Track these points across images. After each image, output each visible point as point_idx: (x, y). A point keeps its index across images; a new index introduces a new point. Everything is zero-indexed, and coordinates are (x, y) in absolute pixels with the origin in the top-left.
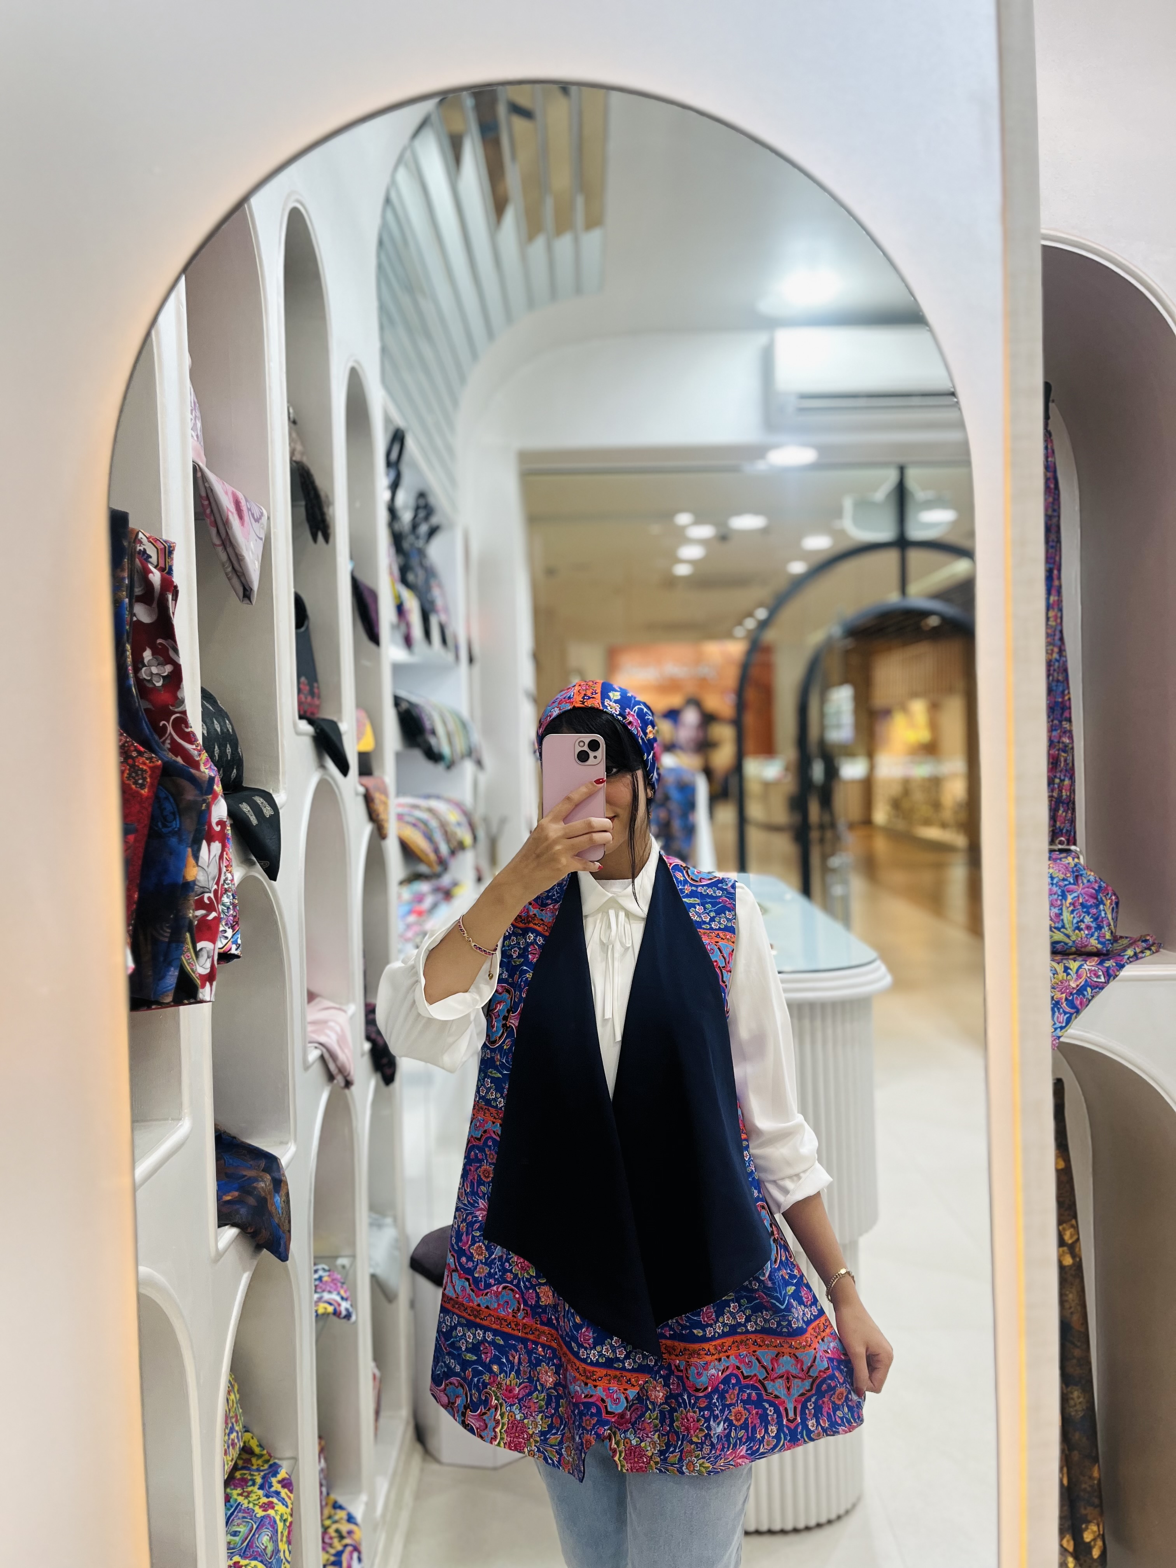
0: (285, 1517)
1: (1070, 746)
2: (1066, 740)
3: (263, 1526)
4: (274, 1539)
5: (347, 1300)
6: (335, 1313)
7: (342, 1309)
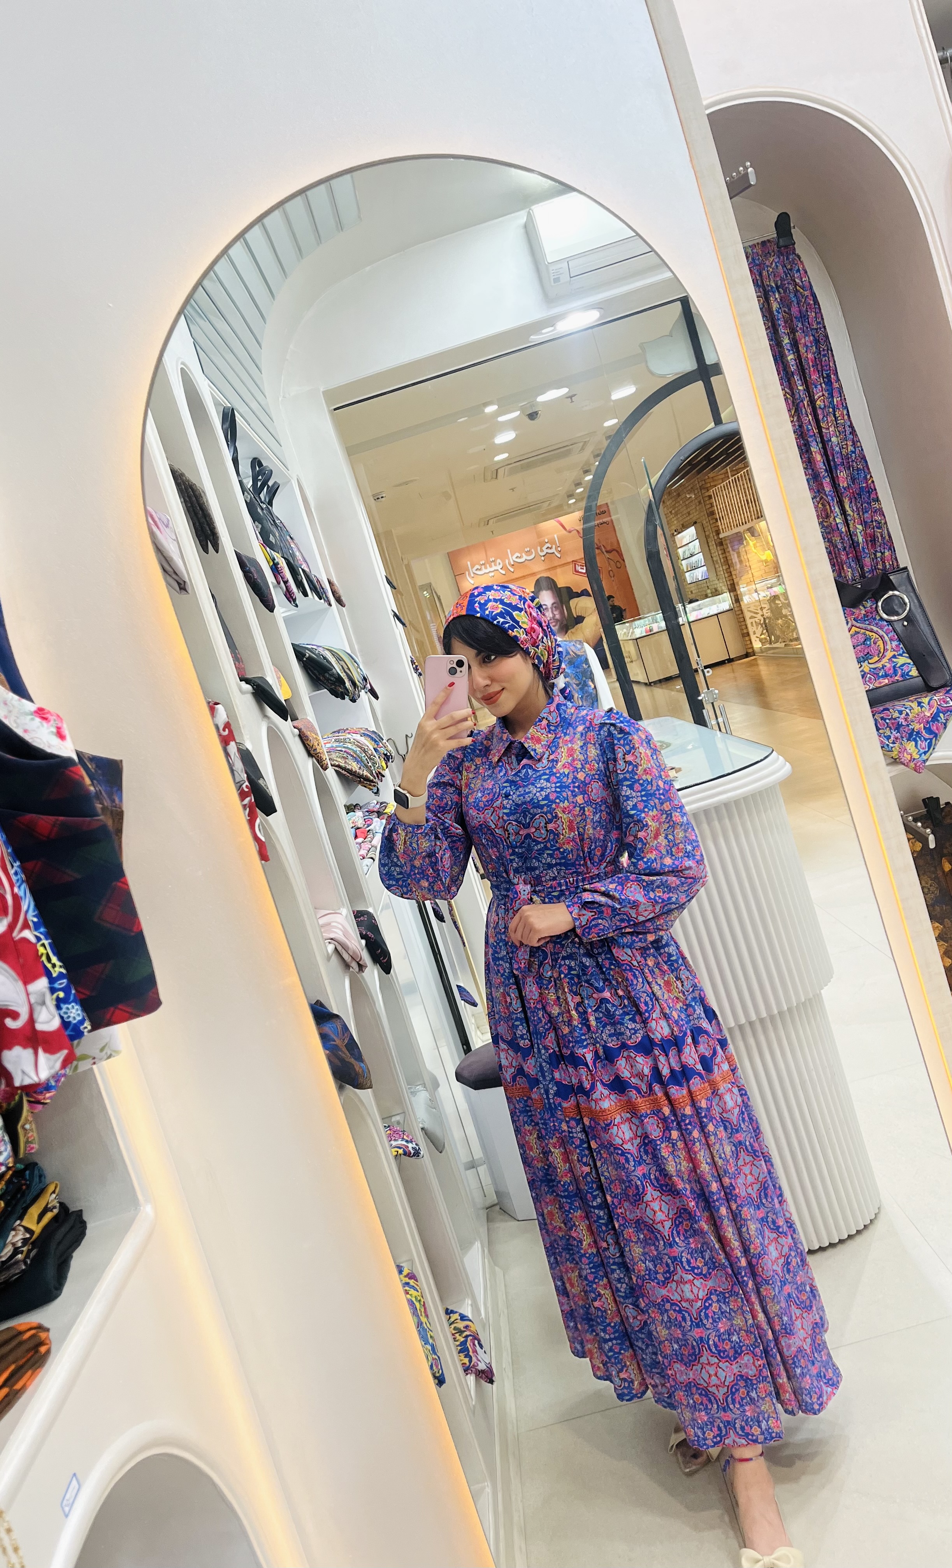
1: (883, 522)
2: (878, 518)
5: (411, 1142)
6: (405, 1154)
7: (410, 1149)
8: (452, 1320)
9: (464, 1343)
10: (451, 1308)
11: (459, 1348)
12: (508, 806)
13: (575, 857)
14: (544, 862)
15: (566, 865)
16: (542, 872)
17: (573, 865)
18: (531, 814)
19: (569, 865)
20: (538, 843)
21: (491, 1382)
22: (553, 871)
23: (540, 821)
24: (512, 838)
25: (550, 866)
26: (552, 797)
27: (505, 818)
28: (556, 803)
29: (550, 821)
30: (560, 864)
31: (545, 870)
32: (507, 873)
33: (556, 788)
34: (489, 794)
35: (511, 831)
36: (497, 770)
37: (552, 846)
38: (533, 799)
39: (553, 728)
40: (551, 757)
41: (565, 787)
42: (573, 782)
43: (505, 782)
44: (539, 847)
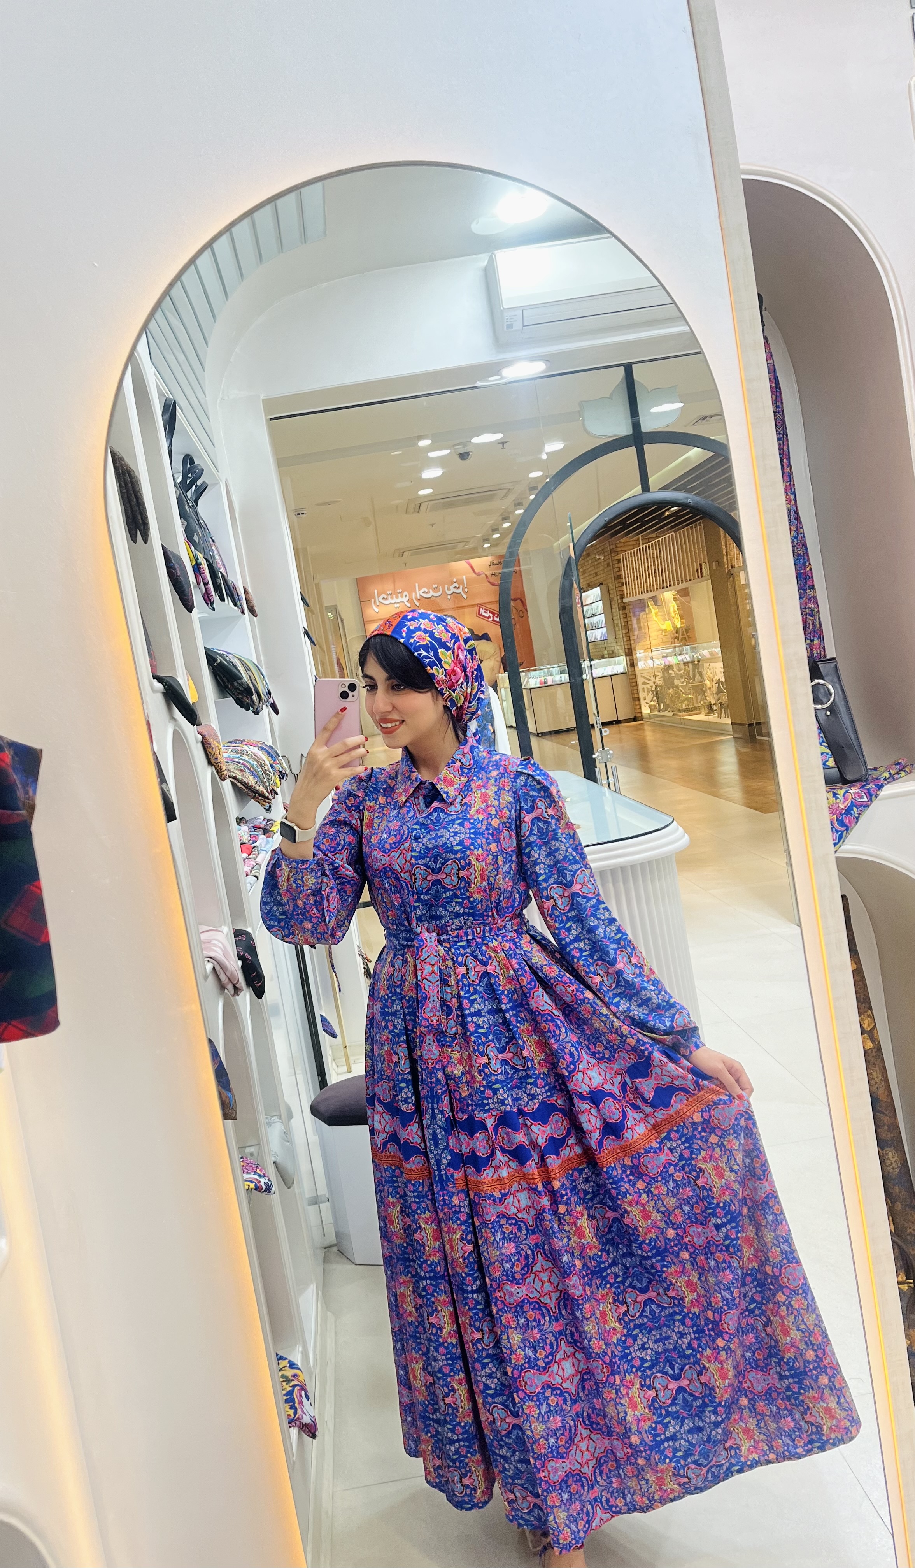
5: (264, 1176)
6: (256, 1189)
7: (262, 1184)
8: (281, 1366)
9: (290, 1393)
10: (280, 1354)
11: (285, 1398)
12: (418, 850)
13: (483, 907)
14: (451, 910)
15: (473, 915)
16: (448, 922)
17: (481, 915)
18: (443, 859)
19: (478, 916)
20: (447, 890)
21: (314, 1436)
22: (460, 921)
23: (452, 867)
24: (419, 883)
25: (457, 915)
26: (467, 843)
27: (414, 861)
28: (470, 849)
29: (463, 868)
30: (468, 914)
31: (452, 919)
32: (409, 921)
33: (470, 833)
34: (395, 836)
35: (418, 876)
36: (404, 810)
37: (462, 894)
38: (446, 843)
39: (466, 771)
40: (464, 801)
41: (480, 834)
42: (487, 829)
43: (415, 824)
44: (448, 894)
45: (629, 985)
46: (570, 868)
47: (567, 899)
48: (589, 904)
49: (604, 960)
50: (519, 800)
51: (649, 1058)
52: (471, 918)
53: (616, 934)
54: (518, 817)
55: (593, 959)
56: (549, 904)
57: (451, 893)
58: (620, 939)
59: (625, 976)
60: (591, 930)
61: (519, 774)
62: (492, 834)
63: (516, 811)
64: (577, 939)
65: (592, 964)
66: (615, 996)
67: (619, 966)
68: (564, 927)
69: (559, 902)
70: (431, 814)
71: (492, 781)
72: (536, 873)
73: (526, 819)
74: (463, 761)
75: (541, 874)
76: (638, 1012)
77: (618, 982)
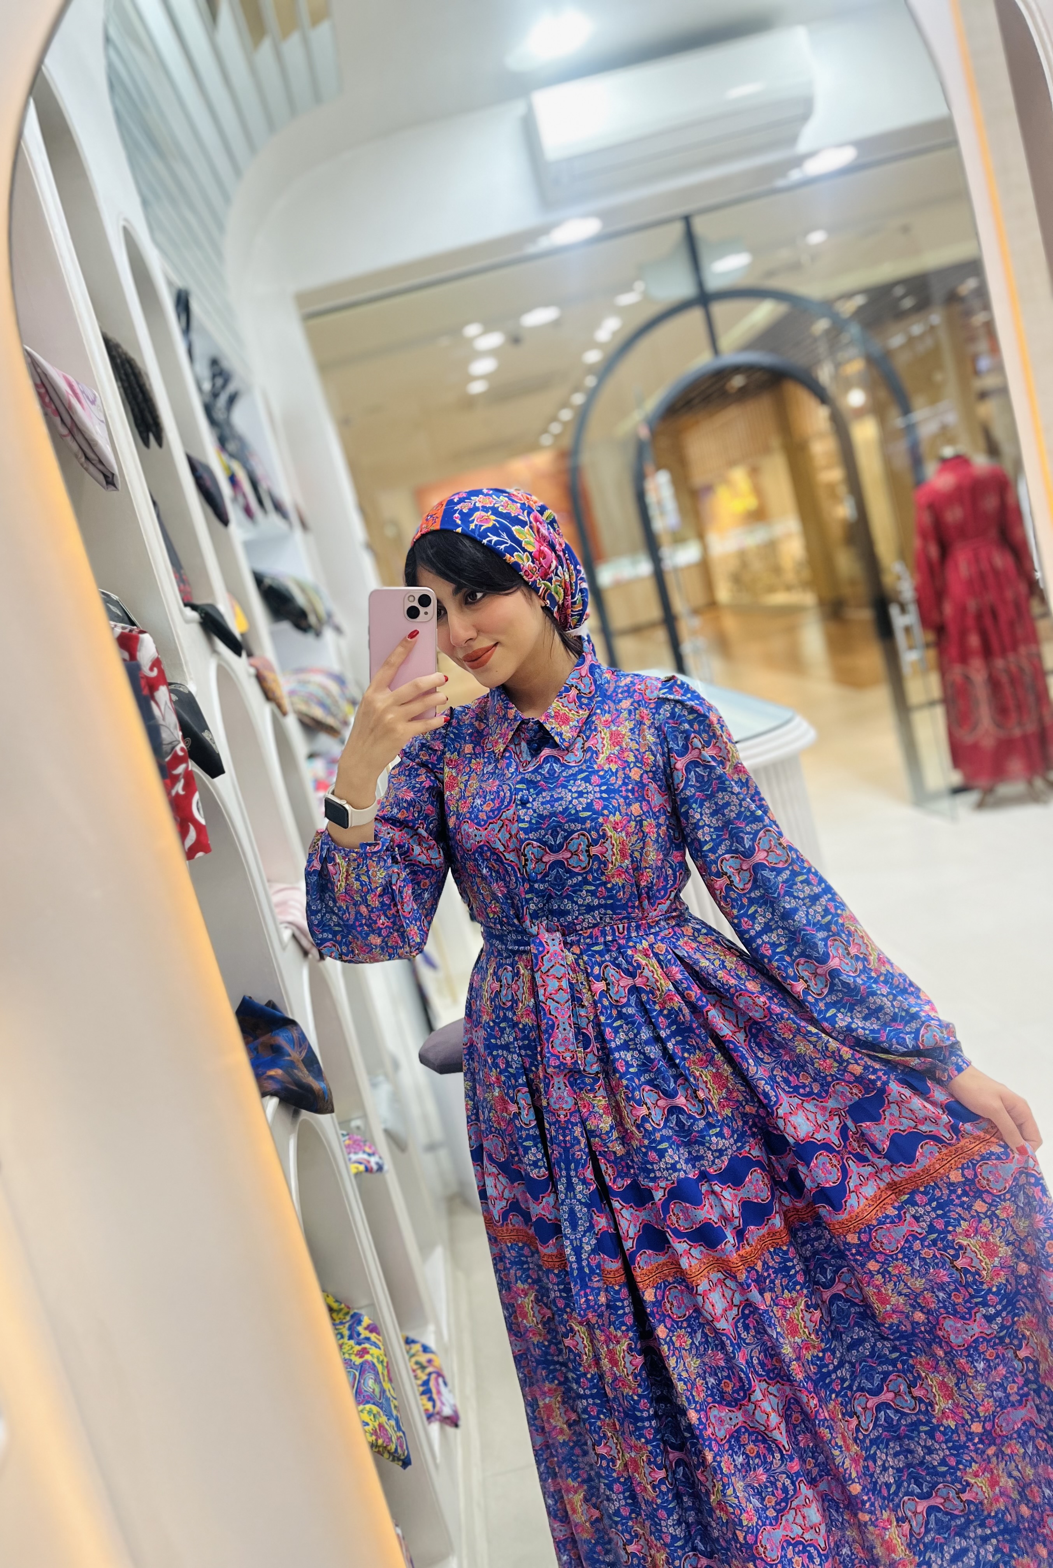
0: (381, 1359)
3: (365, 1371)
4: (377, 1381)
5: (374, 1155)
6: (367, 1170)
7: (373, 1164)
8: (413, 1351)
9: (426, 1383)
10: (412, 1335)
11: (421, 1389)
12: (527, 819)
13: (627, 897)
14: (580, 902)
15: (612, 907)
16: (577, 918)
17: (625, 907)
18: (565, 830)
19: (619, 907)
20: (573, 875)
21: (456, 1425)
22: (593, 916)
23: (578, 842)
24: (531, 866)
25: (590, 909)
26: (597, 806)
27: (522, 835)
28: (603, 815)
29: (595, 842)
30: (606, 906)
31: (582, 914)
32: (521, 919)
33: (601, 792)
34: (493, 800)
35: (530, 856)
36: (502, 763)
37: (595, 879)
38: (567, 808)
39: (585, 701)
40: (587, 745)
41: (615, 791)
42: (625, 784)
43: (519, 783)
44: (575, 881)
45: (850, 990)
46: (748, 829)
47: (747, 874)
48: (780, 879)
49: (809, 957)
50: (665, 738)
51: (883, 1092)
52: (609, 912)
53: (823, 917)
54: (668, 763)
55: (791, 955)
56: (721, 882)
57: (580, 878)
58: (830, 923)
59: (844, 977)
60: (787, 915)
61: (661, 701)
62: (632, 791)
63: (663, 755)
64: (767, 929)
65: (791, 964)
66: (829, 1006)
67: (834, 963)
68: (745, 915)
69: (736, 879)
70: (540, 767)
71: (625, 714)
72: (699, 840)
73: (679, 765)
74: (581, 686)
75: (706, 842)
76: (863, 1027)
77: (833, 984)
